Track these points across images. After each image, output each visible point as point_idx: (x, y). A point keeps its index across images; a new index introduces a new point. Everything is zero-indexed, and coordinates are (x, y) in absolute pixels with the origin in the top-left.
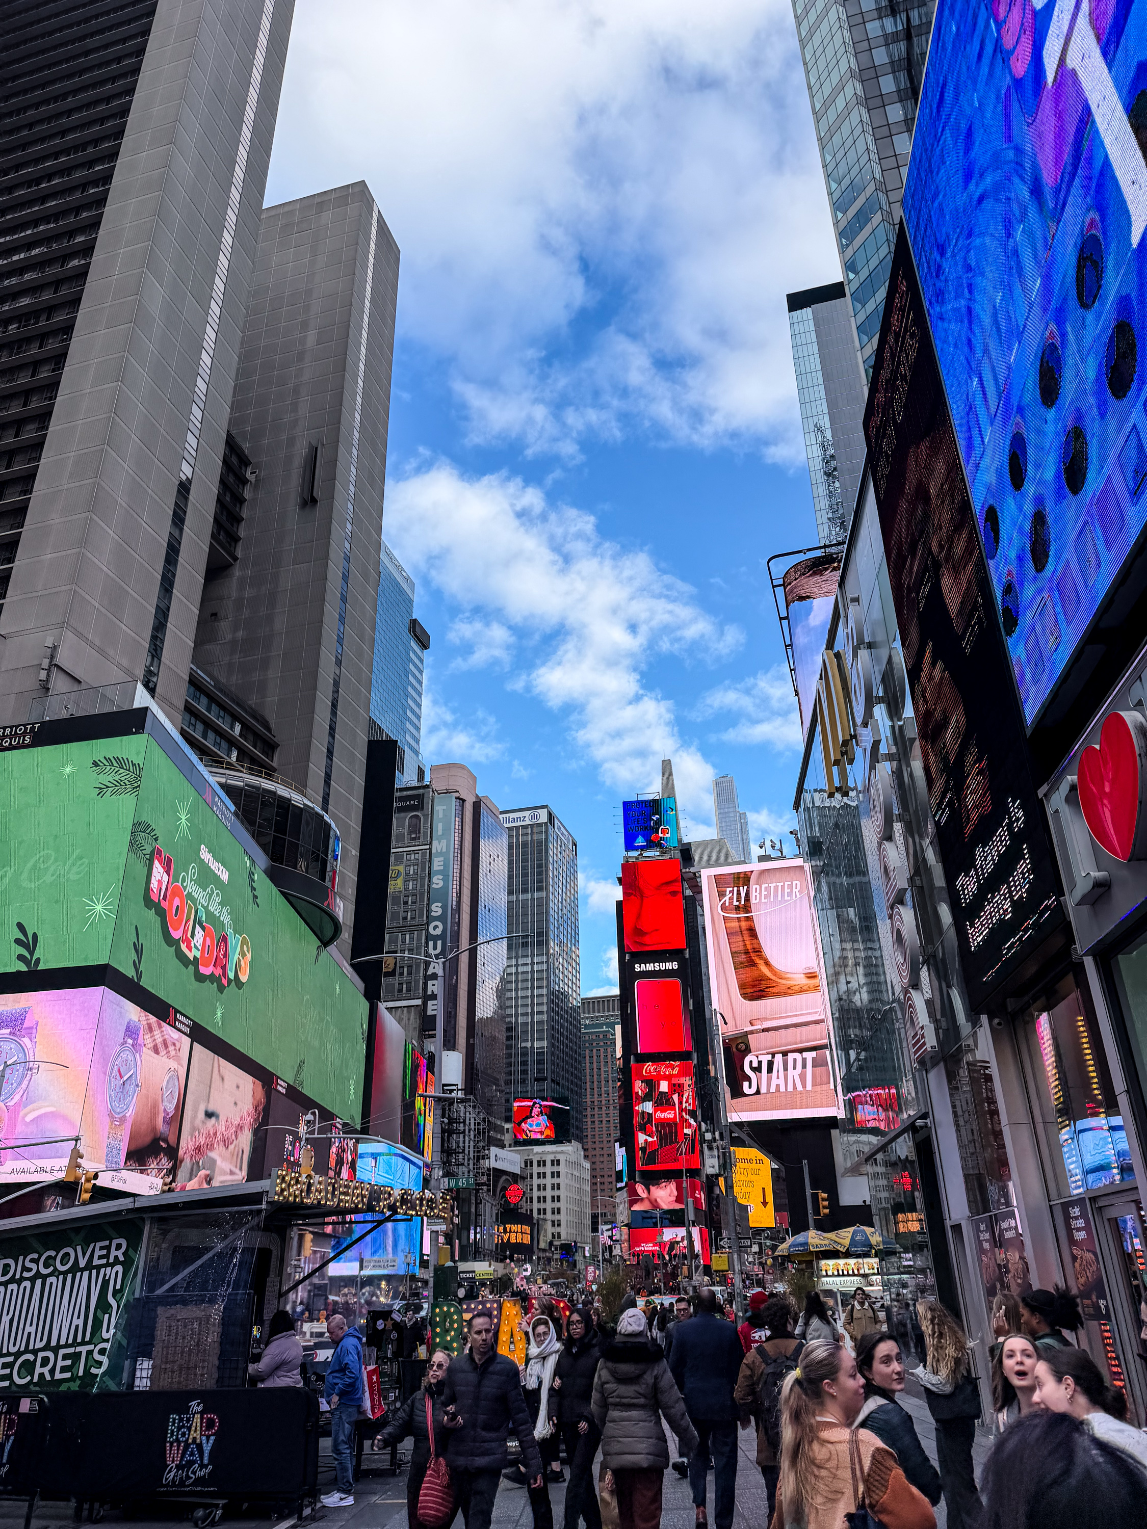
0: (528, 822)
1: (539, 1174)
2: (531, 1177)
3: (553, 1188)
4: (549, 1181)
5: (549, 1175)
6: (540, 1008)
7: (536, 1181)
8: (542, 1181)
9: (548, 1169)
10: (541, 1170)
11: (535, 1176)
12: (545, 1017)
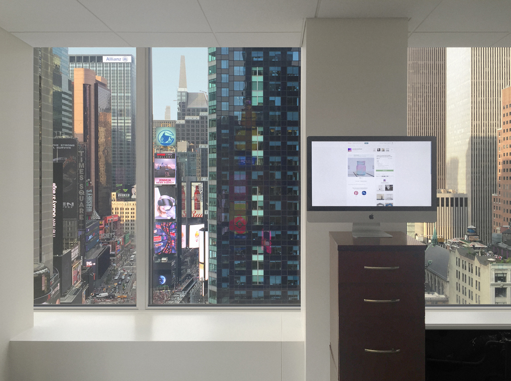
0: (122, 61)
9: (130, 211)
10: (127, 211)
11: (125, 213)
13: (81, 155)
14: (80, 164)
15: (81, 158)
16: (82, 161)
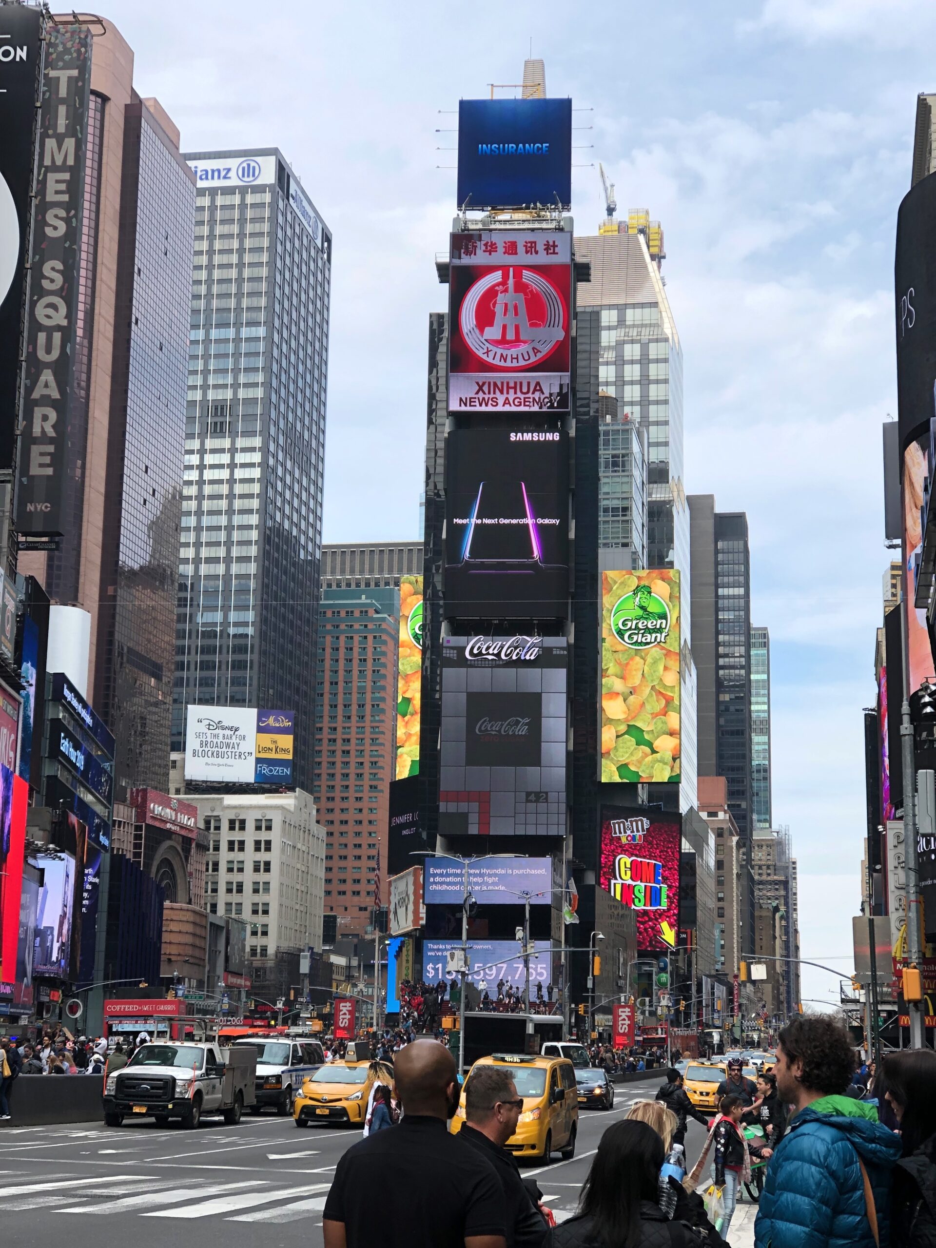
0: (234, 181)
1: (231, 844)
2: (217, 848)
3: (257, 869)
4: (249, 856)
5: (250, 846)
6: (244, 551)
7: (224, 856)
8: (236, 856)
9: (250, 836)
10: (237, 836)
11: (224, 846)
12: (252, 568)
13: (63, 92)
14: (51, 143)
15: (62, 110)
16: (62, 124)
